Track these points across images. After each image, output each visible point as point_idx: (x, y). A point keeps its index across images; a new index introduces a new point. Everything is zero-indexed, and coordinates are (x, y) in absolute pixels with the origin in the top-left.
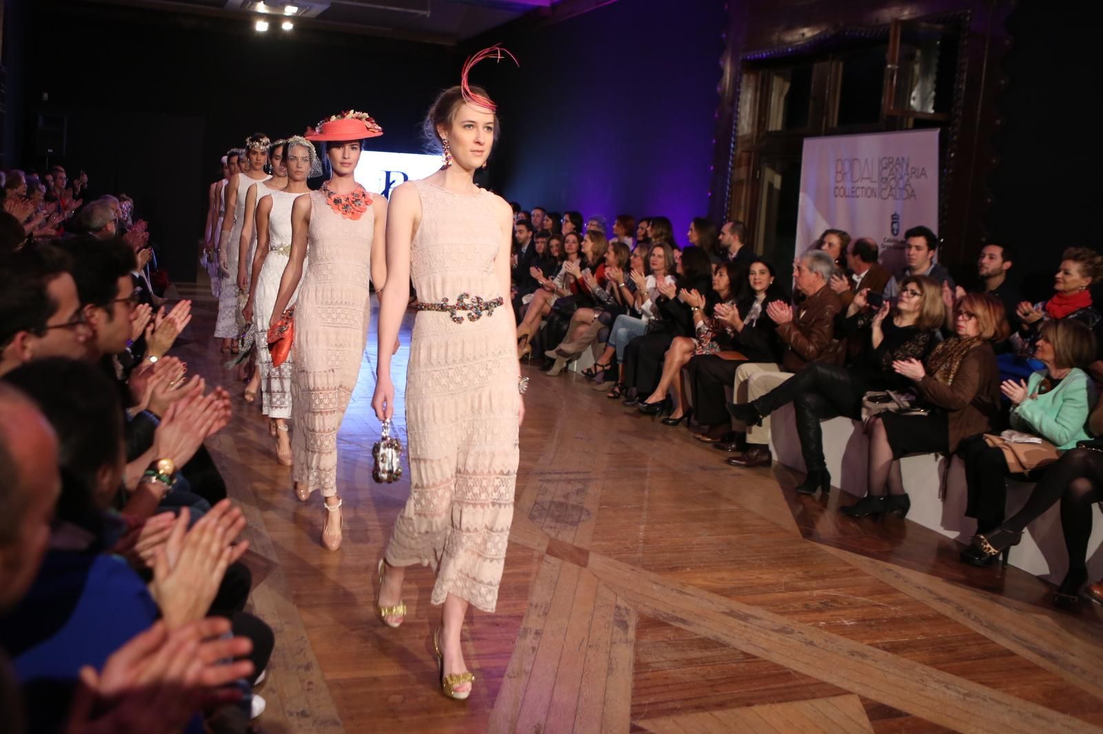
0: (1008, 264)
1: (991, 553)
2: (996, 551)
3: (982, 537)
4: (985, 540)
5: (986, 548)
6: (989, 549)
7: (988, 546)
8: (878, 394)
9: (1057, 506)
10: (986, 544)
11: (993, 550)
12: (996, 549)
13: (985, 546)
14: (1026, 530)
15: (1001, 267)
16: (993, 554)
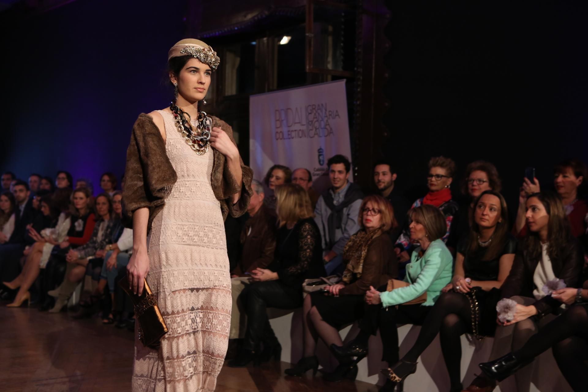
0: (395, 176)
1: (396, 381)
2: (400, 379)
3: (389, 369)
4: (392, 371)
5: (392, 377)
6: (395, 377)
7: (394, 375)
8: (314, 280)
9: (437, 339)
10: (392, 374)
11: (397, 378)
12: (400, 377)
13: (392, 376)
14: (419, 360)
15: (392, 179)
16: (398, 381)
